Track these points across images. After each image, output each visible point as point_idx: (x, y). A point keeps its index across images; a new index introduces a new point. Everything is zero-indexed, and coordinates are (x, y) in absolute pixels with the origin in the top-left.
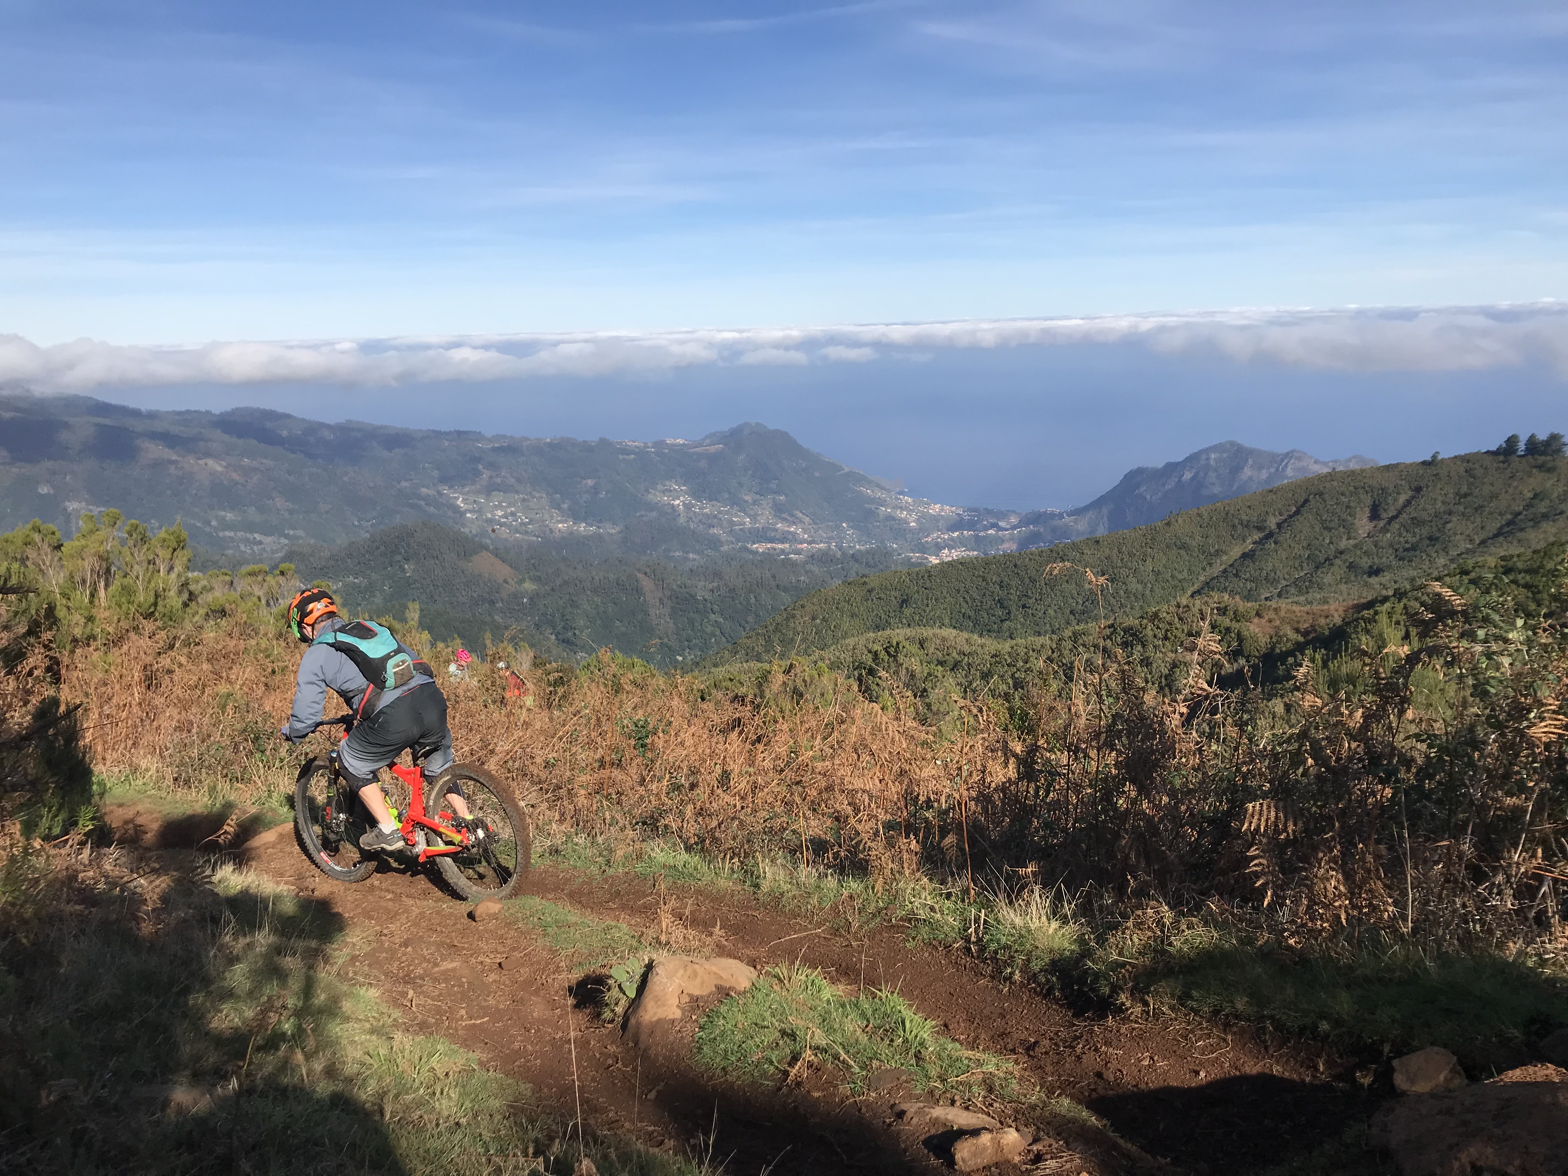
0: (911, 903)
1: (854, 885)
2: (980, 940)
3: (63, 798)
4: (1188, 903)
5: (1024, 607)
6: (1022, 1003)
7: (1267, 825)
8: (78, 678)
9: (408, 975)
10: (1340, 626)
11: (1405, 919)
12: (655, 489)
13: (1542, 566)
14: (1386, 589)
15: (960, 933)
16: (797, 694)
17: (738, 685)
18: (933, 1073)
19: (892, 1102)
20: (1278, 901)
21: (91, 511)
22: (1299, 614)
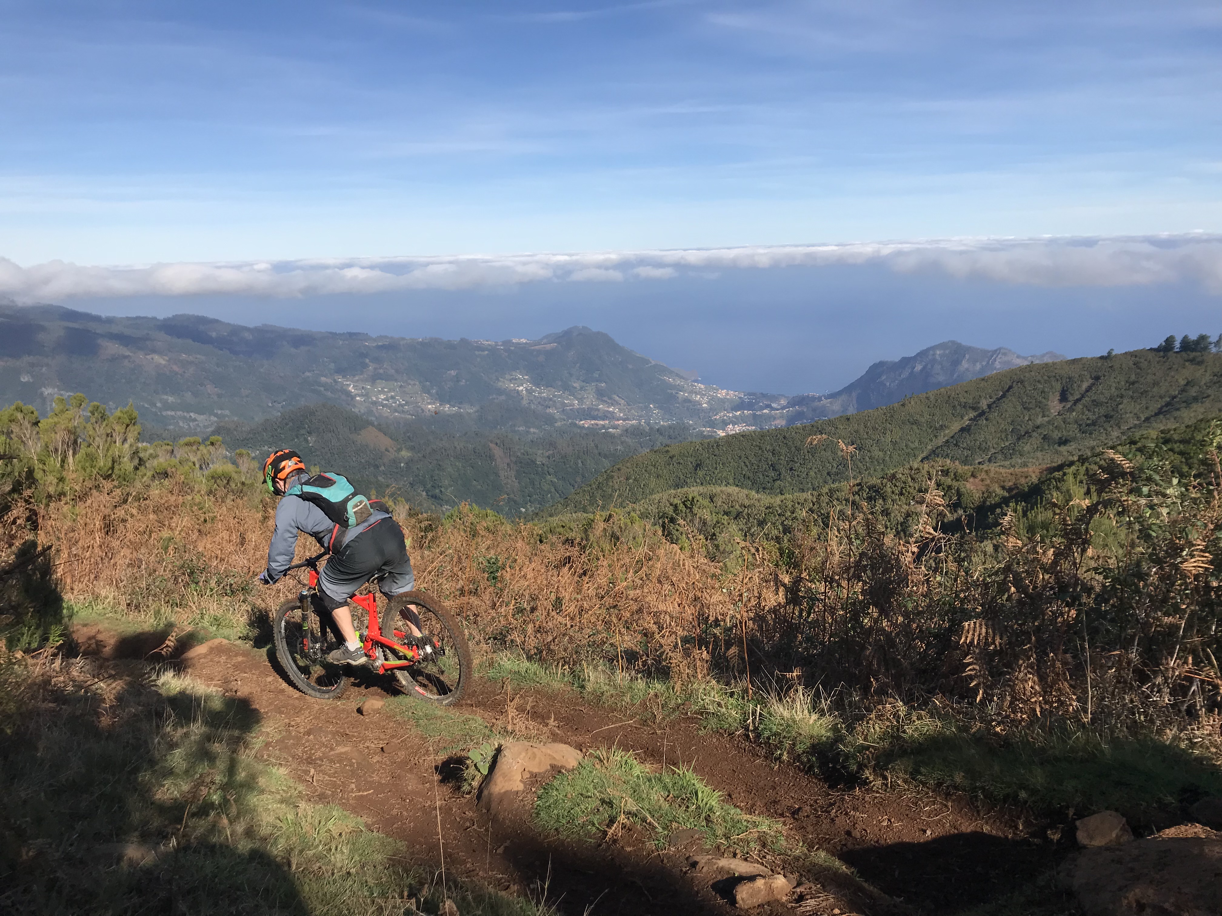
0: (703, 700)
1: (658, 686)
2: (756, 729)
3: (40, 620)
4: (918, 699)
5: (791, 469)
6: (788, 778)
7: (979, 639)
8: (51, 526)
9: (310, 757)
10: (1036, 484)
11: (1085, 711)
12: (505, 378)
13: (1193, 438)
14: (1073, 455)
15: (740, 723)
16: (615, 538)
17: (569, 530)
18: (720, 832)
19: (687, 855)
20: (987, 698)
21: (61, 395)
22: (1005, 475)
